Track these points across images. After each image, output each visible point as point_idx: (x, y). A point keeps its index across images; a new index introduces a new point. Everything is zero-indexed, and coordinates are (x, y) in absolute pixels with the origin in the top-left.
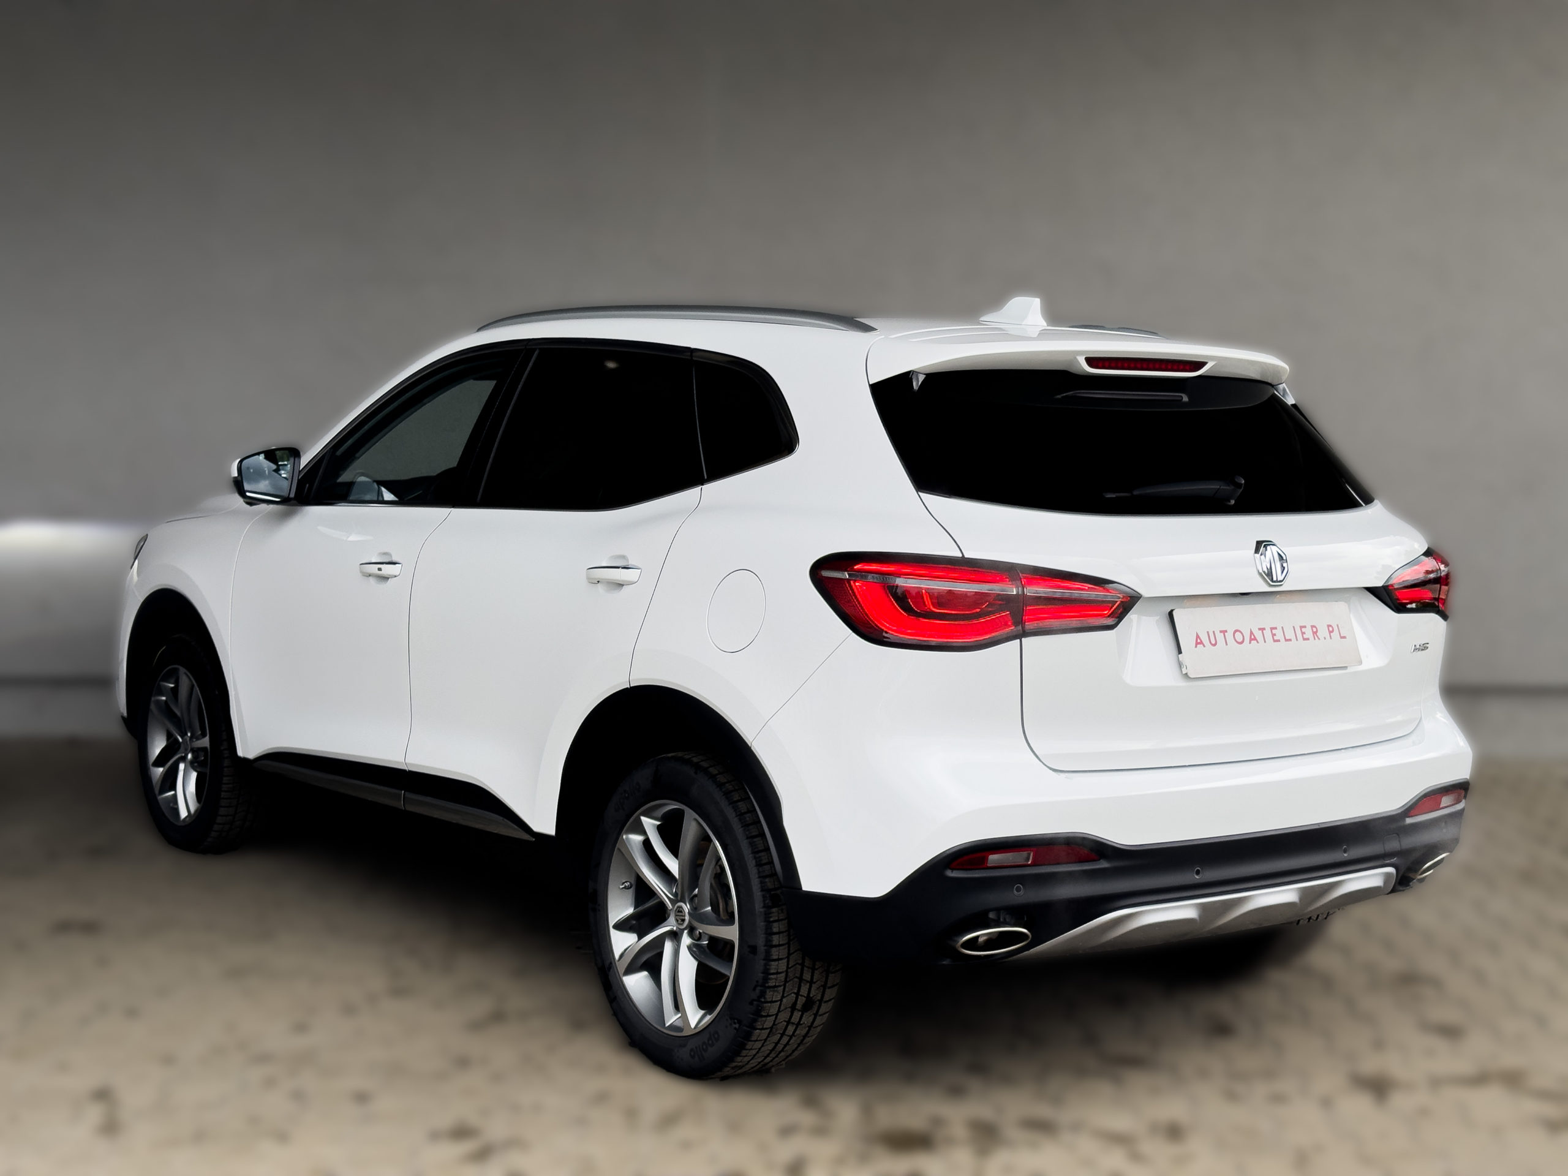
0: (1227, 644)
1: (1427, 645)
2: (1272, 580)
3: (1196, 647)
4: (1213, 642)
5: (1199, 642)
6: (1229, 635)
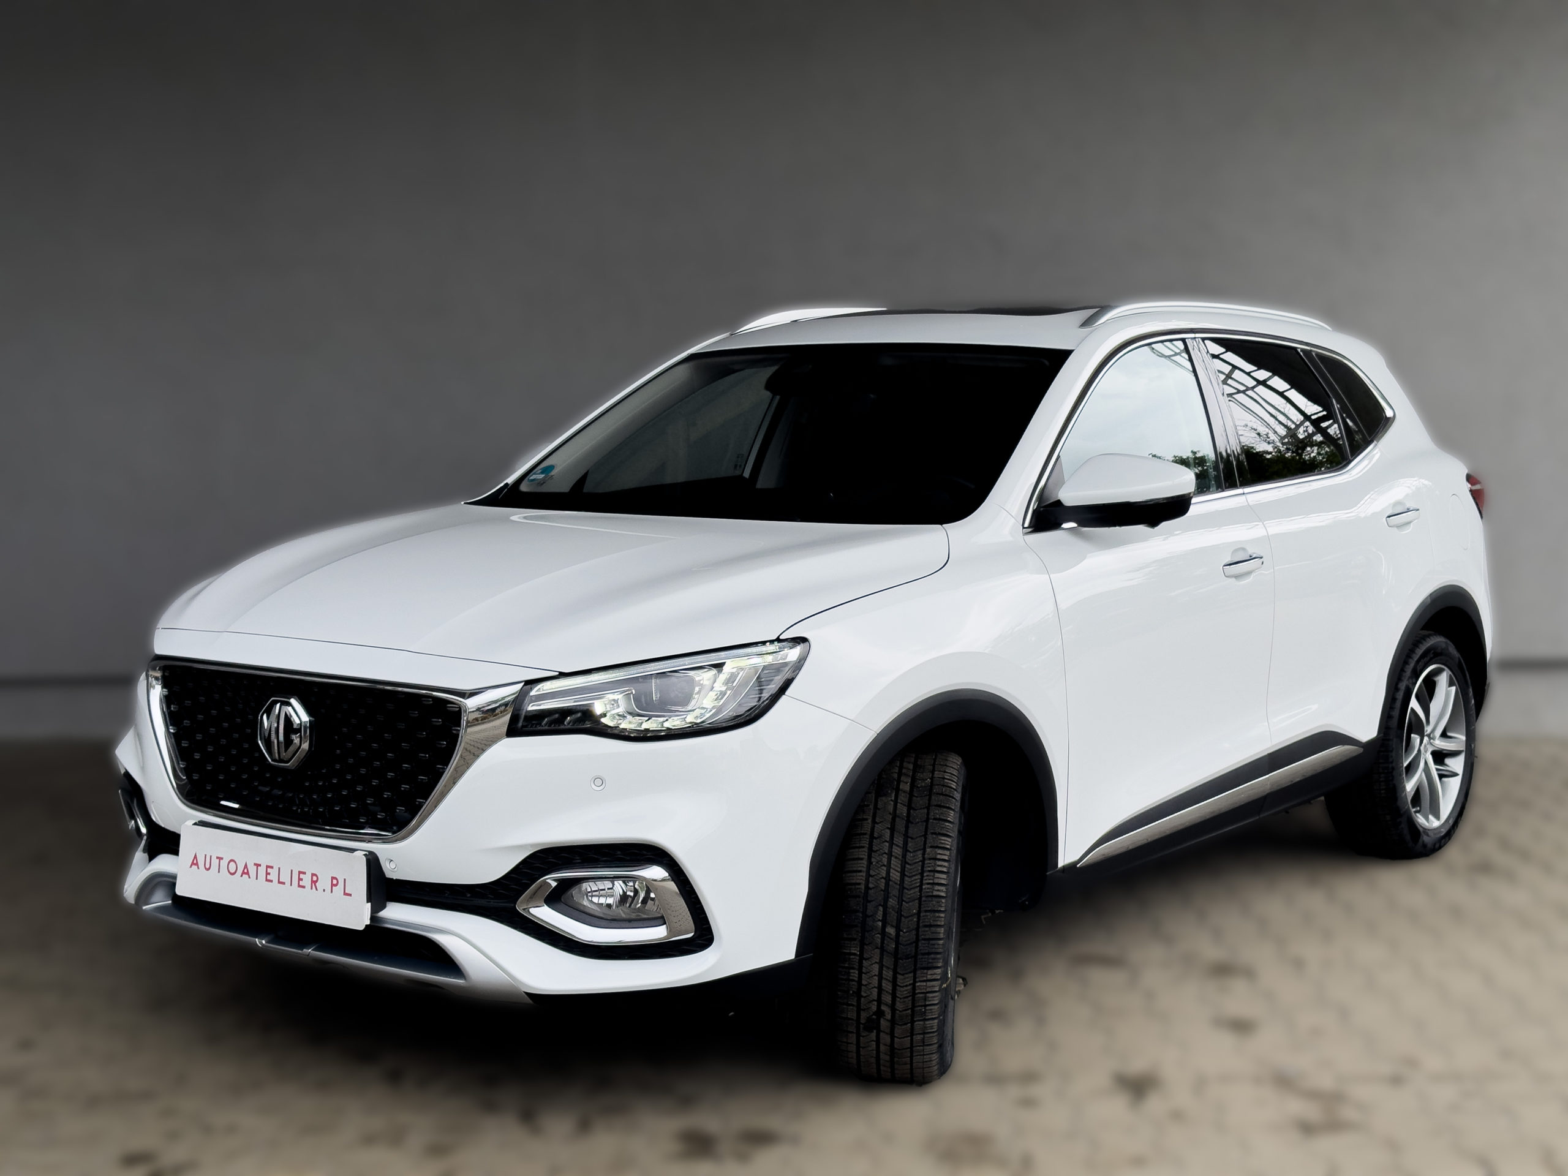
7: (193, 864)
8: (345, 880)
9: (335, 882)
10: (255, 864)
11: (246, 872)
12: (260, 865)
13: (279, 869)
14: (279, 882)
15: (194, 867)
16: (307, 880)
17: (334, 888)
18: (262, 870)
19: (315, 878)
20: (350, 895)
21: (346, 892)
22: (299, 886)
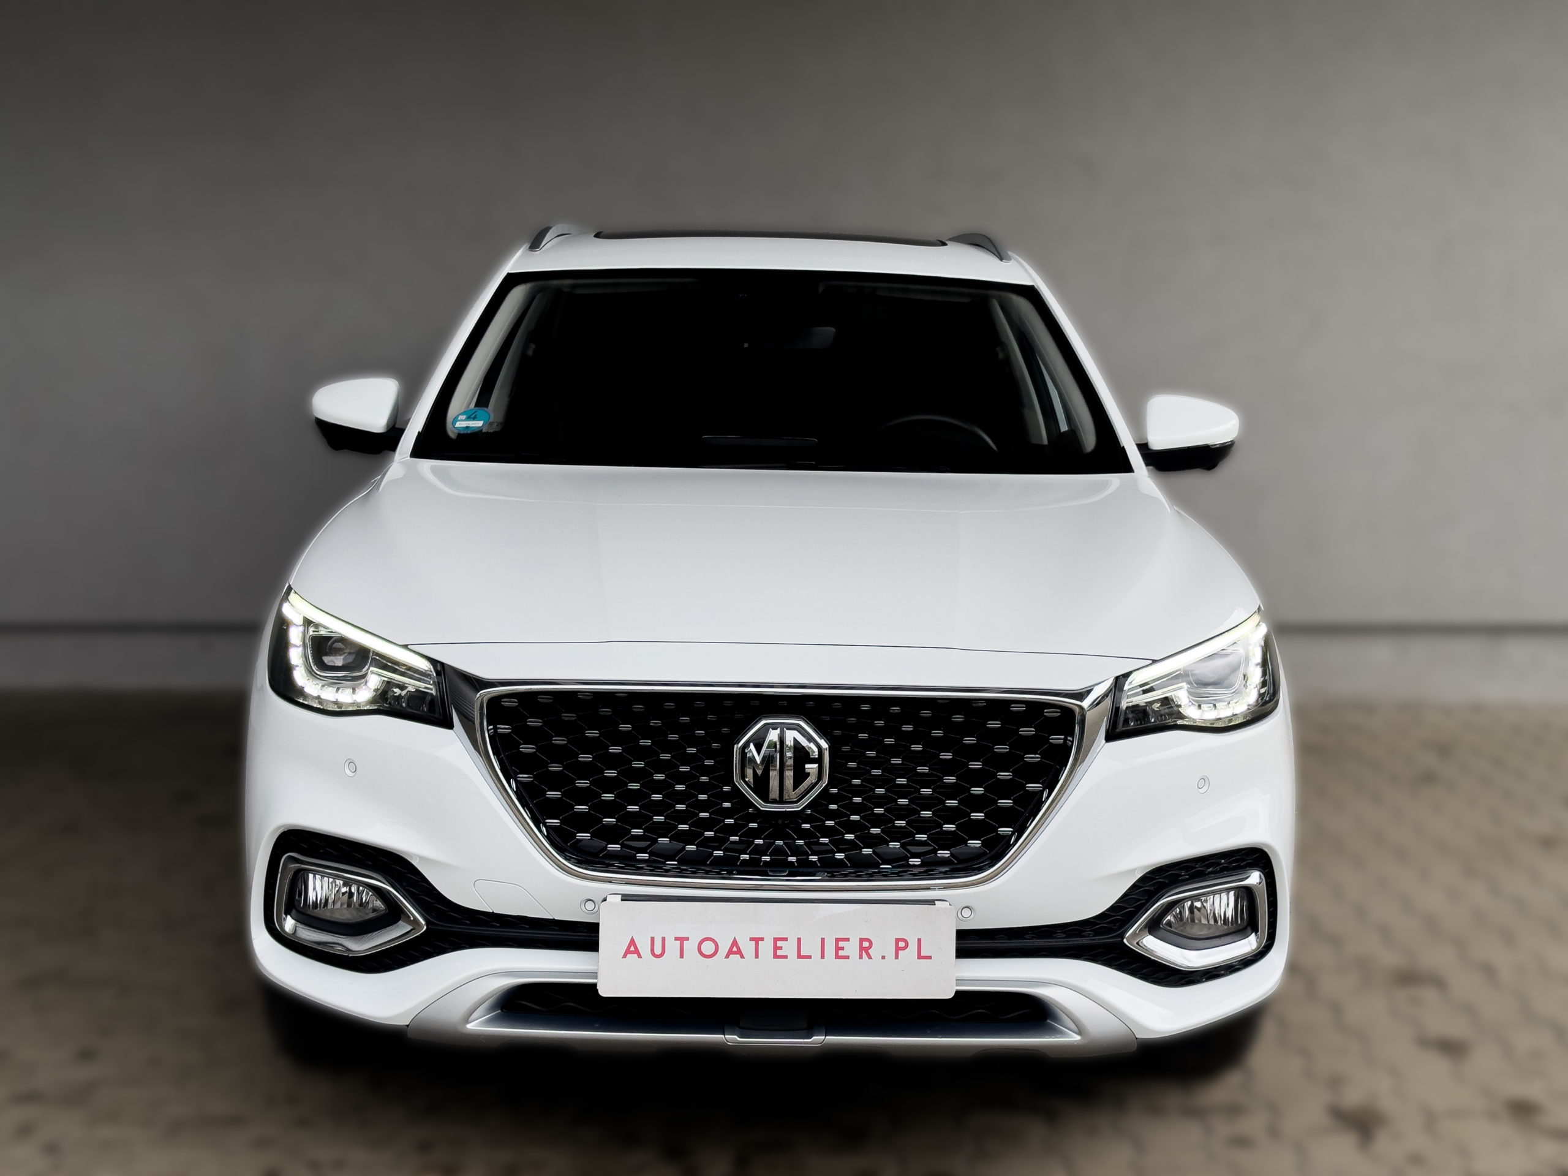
7: (628, 952)
8: (919, 941)
9: (901, 944)
10: (752, 939)
11: (735, 949)
12: (762, 939)
13: (799, 940)
14: (800, 956)
15: (632, 957)
16: (851, 948)
17: (900, 952)
18: (766, 947)
19: (866, 944)
20: (930, 958)
21: (922, 954)
22: (837, 957)
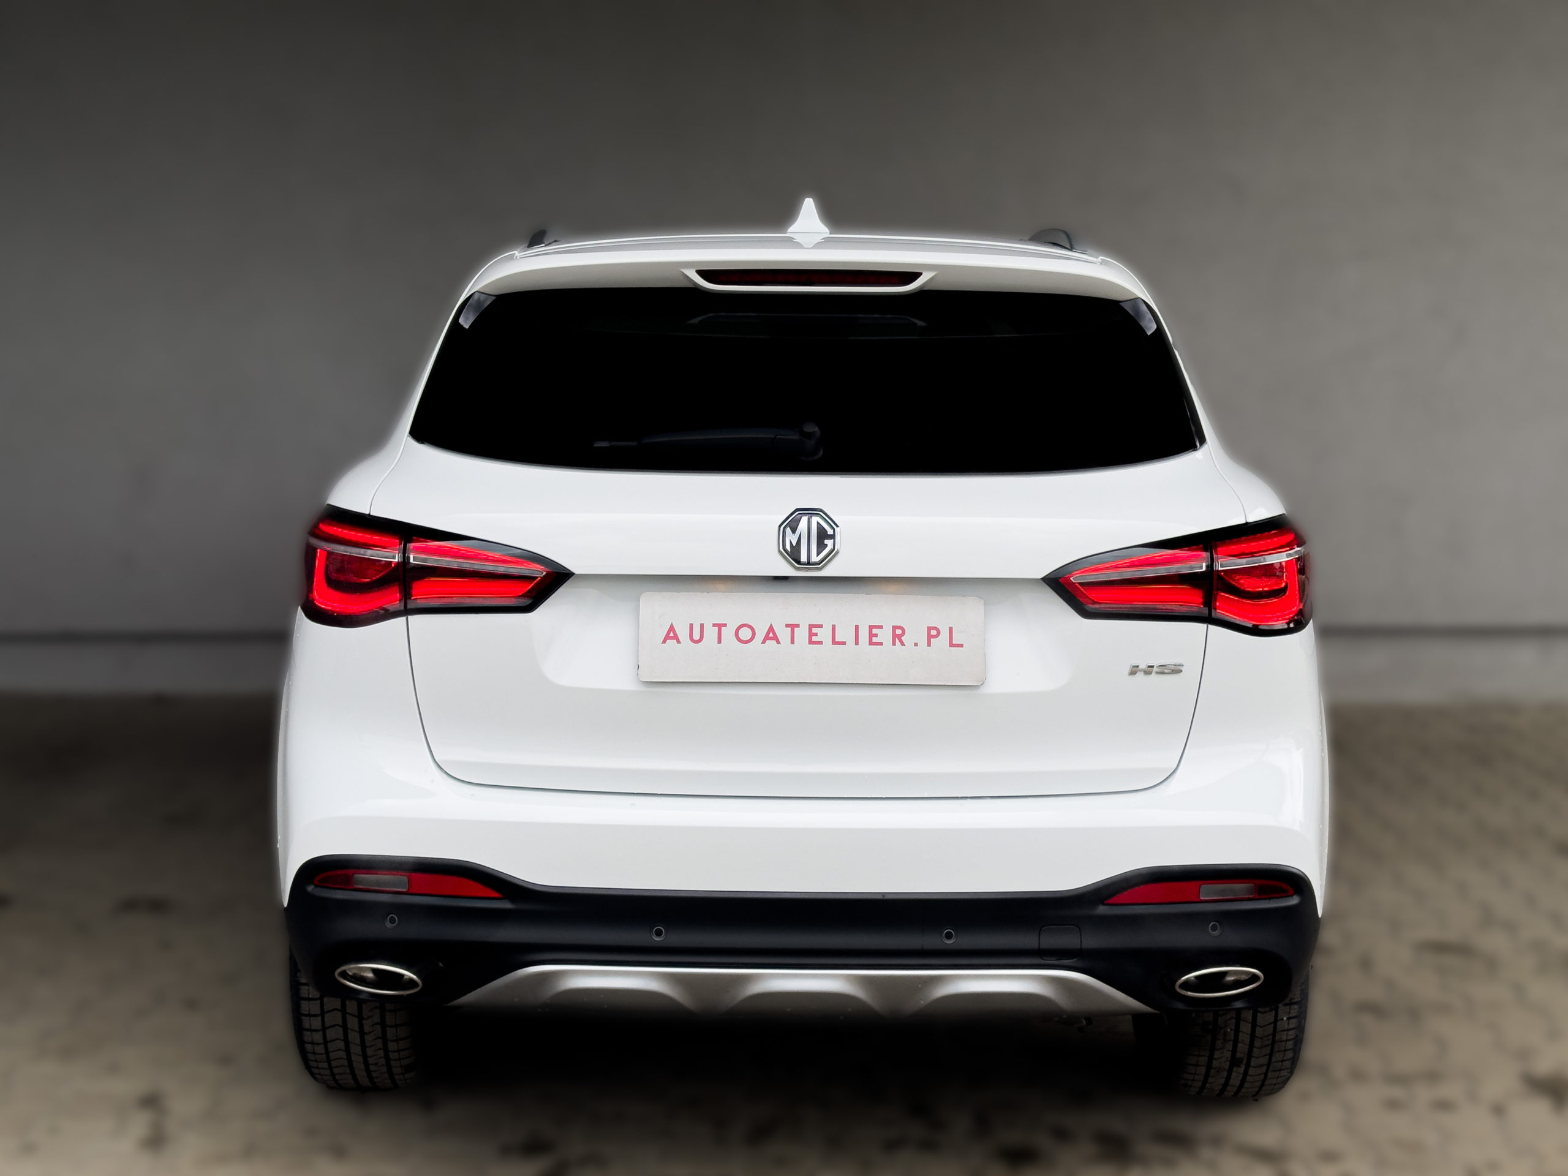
0: (719, 641)
1: (1180, 668)
2: (799, 562)
3: (664, 642)
4: (696, 636)
5: (671, 635)
6: (728, 633)
